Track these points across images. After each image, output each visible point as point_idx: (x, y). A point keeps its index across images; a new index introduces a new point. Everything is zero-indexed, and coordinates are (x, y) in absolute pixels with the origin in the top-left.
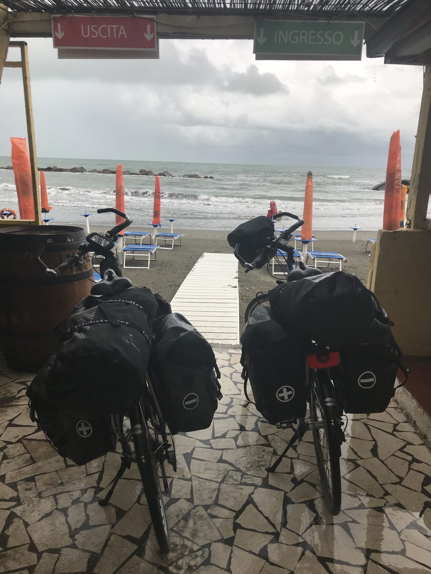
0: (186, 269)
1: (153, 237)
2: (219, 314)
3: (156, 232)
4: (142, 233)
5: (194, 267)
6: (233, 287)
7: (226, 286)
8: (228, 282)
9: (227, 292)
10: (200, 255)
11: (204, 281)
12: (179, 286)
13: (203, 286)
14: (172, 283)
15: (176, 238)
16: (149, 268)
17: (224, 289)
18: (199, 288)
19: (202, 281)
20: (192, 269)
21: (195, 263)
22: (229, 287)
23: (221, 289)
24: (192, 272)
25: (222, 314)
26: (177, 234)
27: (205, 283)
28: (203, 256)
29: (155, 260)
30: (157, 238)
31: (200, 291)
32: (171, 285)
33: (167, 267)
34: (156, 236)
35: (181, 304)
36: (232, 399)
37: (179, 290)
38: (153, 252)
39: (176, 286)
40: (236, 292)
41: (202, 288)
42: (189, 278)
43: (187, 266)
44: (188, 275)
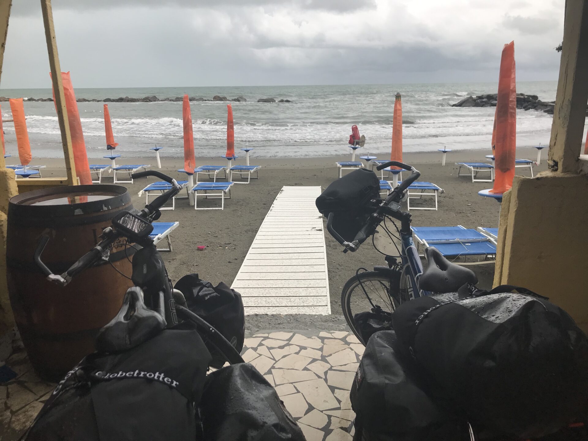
0: (264, 208)
1: (228, 171)
2: (303, 269)
3: (230, 165)
4: (216, 167)
5: (273, 205)
6: (317, 230)
7: (310, 229)
8: (311, 223)
9: (311, 237)
10: (278, 190)
11: (285, 223)
12: (256, 232)
13: (284, 230)
14: (249, 228)
15: (252, 171)
16: (222, 208)
17: (308, 233)
18: (279, 233)
19: (282, 223)
20: (271, 209)
21: (274, 201)
22: (313, 230)
23: (305, 233)
24: (271, 213)
25: (307, 269)
26: (252, 166)
27: (286, 226)
28: (282, 191)
29: (230, 198)
30: (232, 172)
31: (280, 237)
32: (247, 230)
33: (242, 207)
34: (231, 170)
35: (259, 256)
36: (329, 417)
37: (257, 237)
38: (227, 190)
39: (253, 232)
40: (321, 237)
41: (283, 233)
42: (267, 219)
43: (265, 204)
44: (266, 216)
